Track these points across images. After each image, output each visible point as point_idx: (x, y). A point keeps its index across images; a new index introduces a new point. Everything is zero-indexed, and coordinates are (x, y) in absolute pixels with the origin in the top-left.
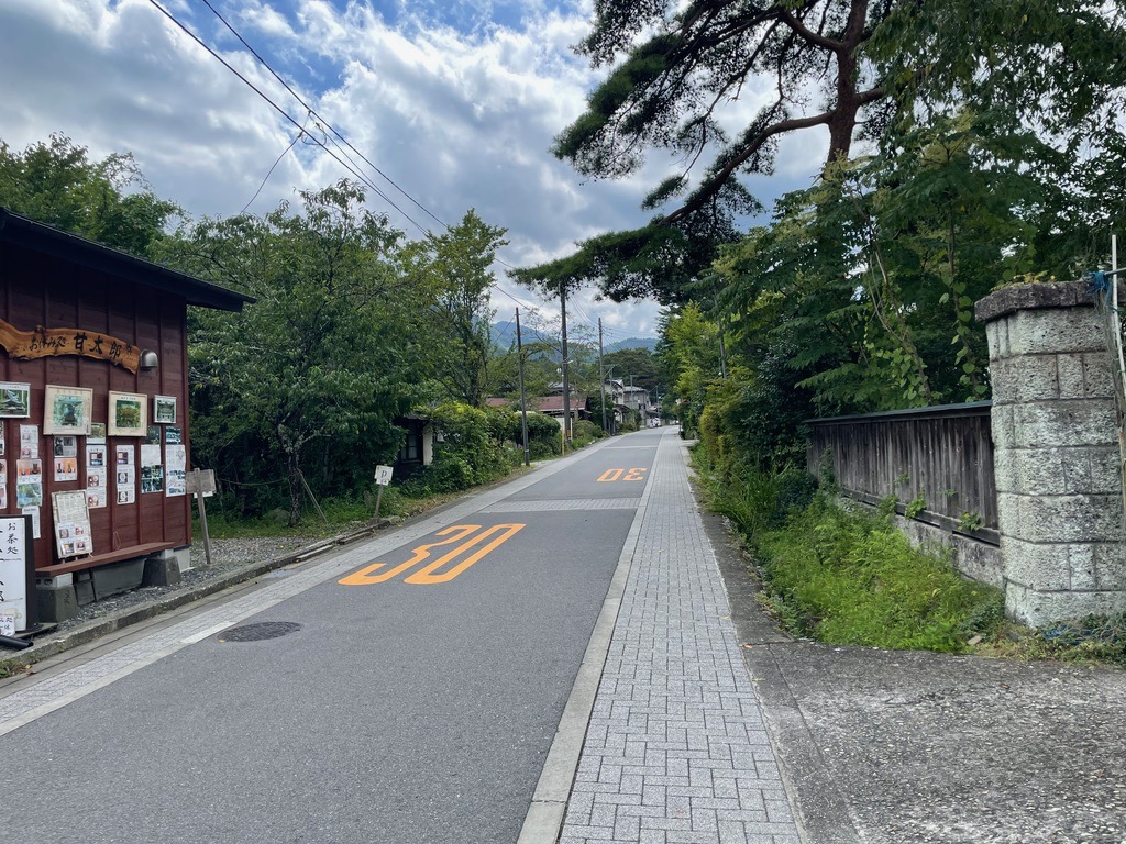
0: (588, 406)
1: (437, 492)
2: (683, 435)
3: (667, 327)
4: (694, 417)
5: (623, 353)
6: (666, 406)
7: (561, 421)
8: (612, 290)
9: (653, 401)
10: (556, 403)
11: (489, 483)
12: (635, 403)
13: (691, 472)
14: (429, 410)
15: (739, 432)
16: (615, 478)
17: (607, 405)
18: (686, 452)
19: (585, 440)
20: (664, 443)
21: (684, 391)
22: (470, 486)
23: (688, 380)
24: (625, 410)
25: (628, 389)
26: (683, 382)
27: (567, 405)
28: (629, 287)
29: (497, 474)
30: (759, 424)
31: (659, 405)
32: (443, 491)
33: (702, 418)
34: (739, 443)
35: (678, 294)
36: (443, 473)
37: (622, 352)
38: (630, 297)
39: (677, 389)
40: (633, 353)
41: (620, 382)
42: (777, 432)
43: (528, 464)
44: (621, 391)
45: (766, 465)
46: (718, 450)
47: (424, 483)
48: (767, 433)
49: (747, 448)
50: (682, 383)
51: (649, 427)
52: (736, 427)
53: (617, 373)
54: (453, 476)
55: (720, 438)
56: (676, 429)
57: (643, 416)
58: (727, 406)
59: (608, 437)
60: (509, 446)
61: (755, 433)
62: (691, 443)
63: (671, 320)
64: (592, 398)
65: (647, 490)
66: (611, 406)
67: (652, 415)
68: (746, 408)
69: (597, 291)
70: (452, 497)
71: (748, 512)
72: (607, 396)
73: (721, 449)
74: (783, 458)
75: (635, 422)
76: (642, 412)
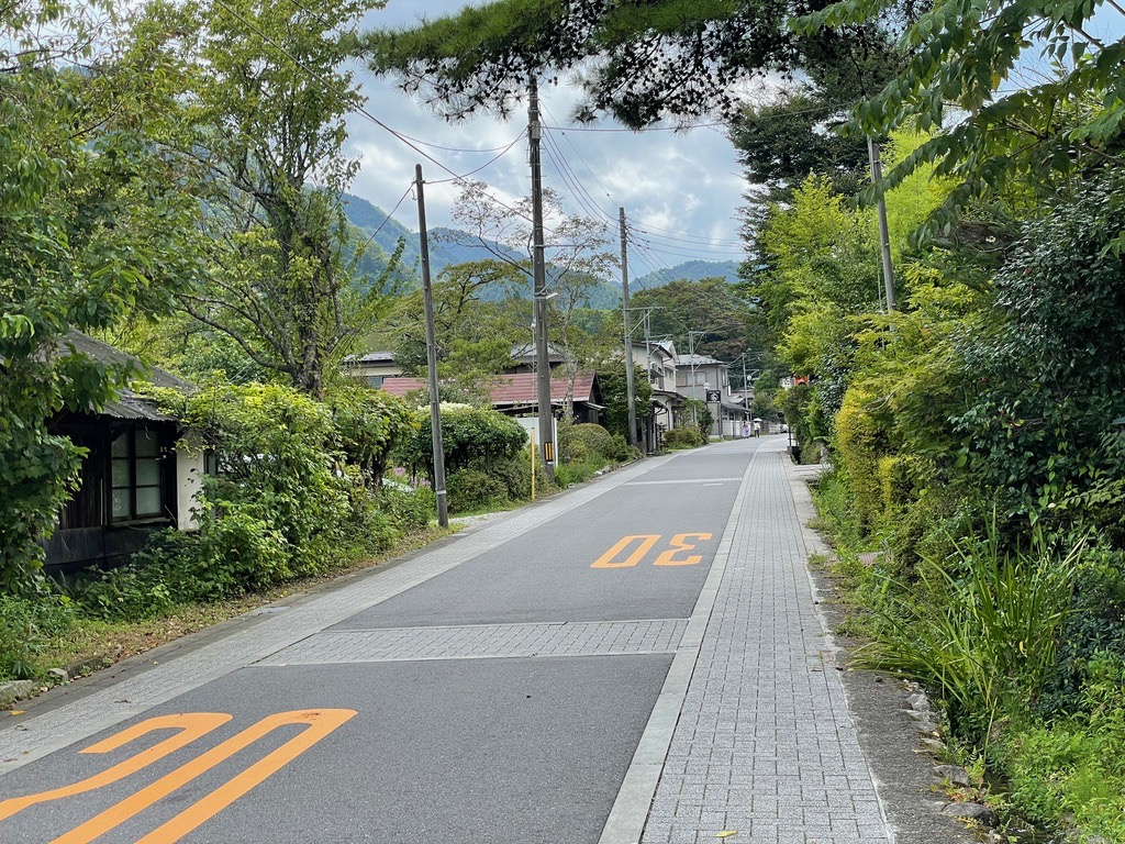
0: (598, 393)
1: (188, 599)
2: (797, 455)
3: (763, 227)
4: (820, 414)
5: (675, 288)
6: (763, 394)
7: (531, 426)
8: (618, 95)
9: (736, 385)
10: (523, 388)
11: (333, 573)
12: (699, 387)
13: (815, 544)
14: (181, 397)
15: (942, 451)
16: (633, 561)
17: (638, 392)
18: (802, 493)
19: (586, 467)
20: (755, 471)
21: (799, 358)
22: (277, 581)
23: (807, 331)
24: (678, 403)
25: (684, 359)
26: (796, 338)
27: (545, 391)
28: (661, 86)
29: (356, 550)
30: (994, 429)
31: (747, 394)
32: (203, 598)
33: (841, 418)
34: (941, 478)
35: (786, 159)
36: (206, 553)
37: (673, 285)
38: (664, 113)
39: (784, 352)
40: (694, 289)
41: (668, 345)
42: (1044, 449)
43: (443, 523)
44: (670, 363)
45: (1015, 539)
46: (878, 492)
47: (154, 579)
48: (1017, 454)
49: (963, 490)
50: (794, 339)
51: (726, 438)
52: (933, 437)
53: (661, 326)
54: (231, 558)
55: (887, 463)
56: (781, 440)
57: (714, 416)
58: (910, 381)
59: (638, 459)
60: (400, 482)
61: (985, 452)
62: (813, 470)
63: (771, 214)
64: (605, 377)
65: (708, 594)
66: (646, 394)
67: (733, 414)
68: (962, 386)
69: (580, 95)
70: (221, 613)
71: (973, 669)
72: (639, 374)
73: (887, 488)
74: (1065, 519)
75: (700, 428)
76: (713, 408)
